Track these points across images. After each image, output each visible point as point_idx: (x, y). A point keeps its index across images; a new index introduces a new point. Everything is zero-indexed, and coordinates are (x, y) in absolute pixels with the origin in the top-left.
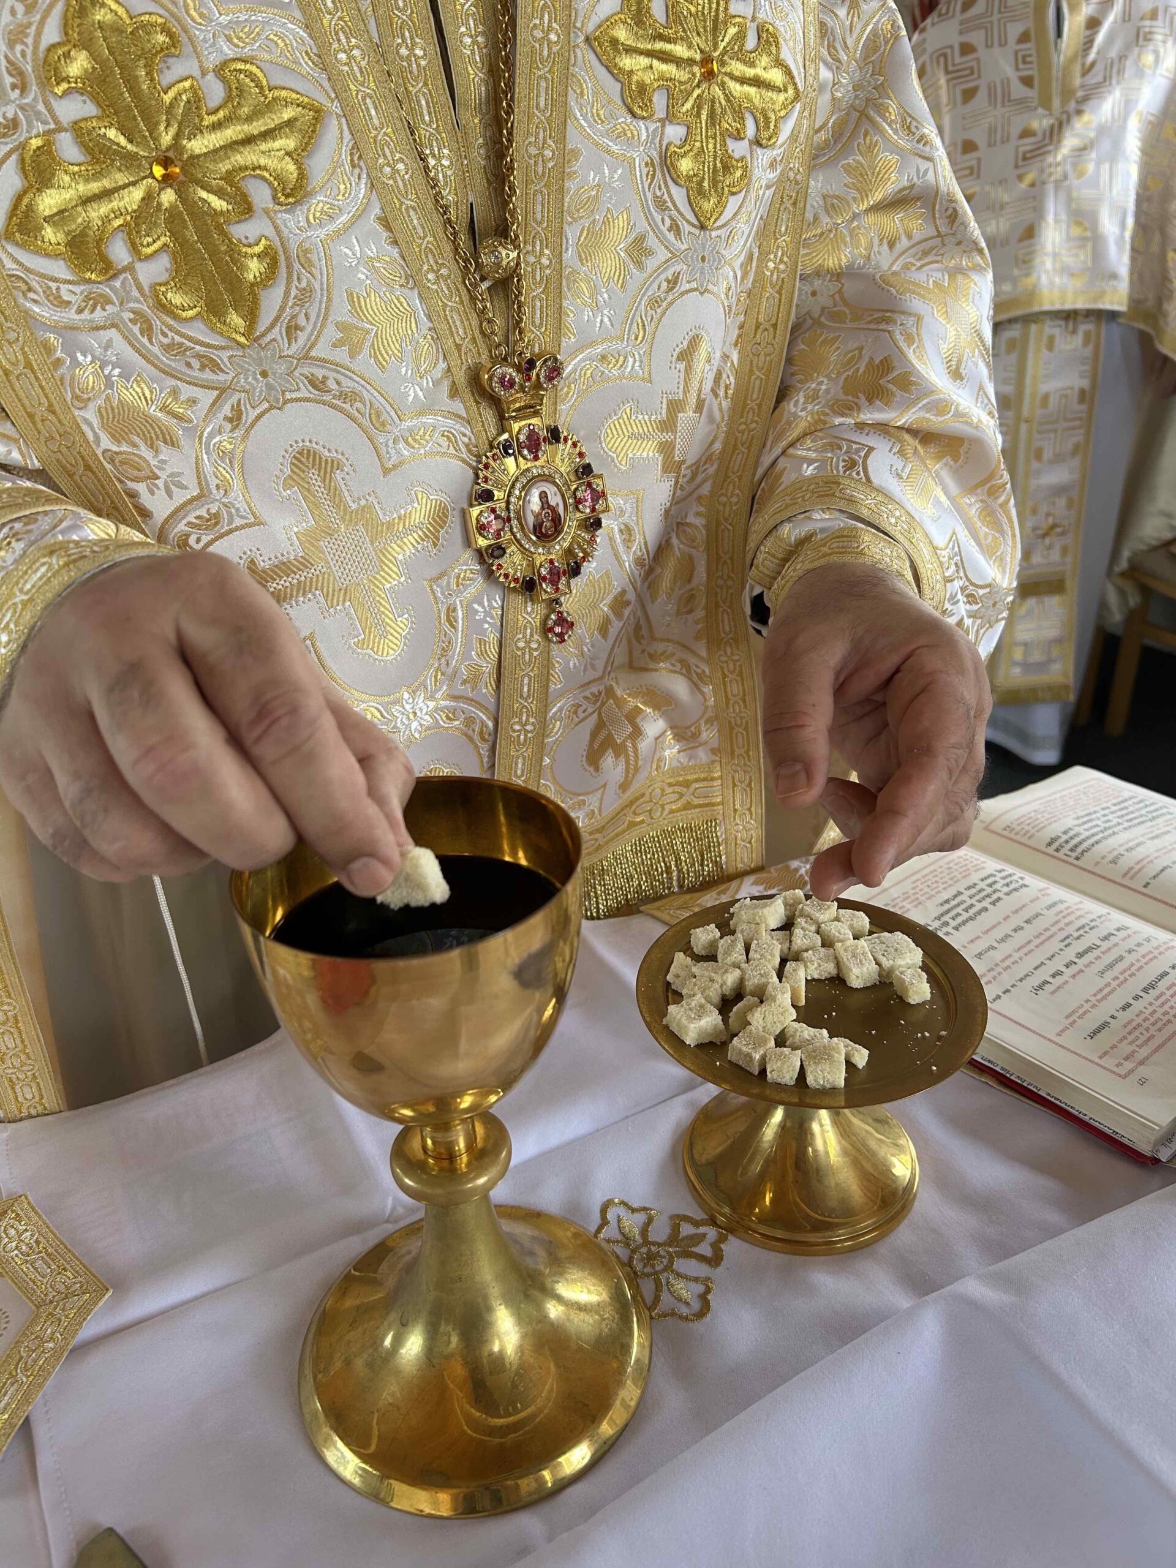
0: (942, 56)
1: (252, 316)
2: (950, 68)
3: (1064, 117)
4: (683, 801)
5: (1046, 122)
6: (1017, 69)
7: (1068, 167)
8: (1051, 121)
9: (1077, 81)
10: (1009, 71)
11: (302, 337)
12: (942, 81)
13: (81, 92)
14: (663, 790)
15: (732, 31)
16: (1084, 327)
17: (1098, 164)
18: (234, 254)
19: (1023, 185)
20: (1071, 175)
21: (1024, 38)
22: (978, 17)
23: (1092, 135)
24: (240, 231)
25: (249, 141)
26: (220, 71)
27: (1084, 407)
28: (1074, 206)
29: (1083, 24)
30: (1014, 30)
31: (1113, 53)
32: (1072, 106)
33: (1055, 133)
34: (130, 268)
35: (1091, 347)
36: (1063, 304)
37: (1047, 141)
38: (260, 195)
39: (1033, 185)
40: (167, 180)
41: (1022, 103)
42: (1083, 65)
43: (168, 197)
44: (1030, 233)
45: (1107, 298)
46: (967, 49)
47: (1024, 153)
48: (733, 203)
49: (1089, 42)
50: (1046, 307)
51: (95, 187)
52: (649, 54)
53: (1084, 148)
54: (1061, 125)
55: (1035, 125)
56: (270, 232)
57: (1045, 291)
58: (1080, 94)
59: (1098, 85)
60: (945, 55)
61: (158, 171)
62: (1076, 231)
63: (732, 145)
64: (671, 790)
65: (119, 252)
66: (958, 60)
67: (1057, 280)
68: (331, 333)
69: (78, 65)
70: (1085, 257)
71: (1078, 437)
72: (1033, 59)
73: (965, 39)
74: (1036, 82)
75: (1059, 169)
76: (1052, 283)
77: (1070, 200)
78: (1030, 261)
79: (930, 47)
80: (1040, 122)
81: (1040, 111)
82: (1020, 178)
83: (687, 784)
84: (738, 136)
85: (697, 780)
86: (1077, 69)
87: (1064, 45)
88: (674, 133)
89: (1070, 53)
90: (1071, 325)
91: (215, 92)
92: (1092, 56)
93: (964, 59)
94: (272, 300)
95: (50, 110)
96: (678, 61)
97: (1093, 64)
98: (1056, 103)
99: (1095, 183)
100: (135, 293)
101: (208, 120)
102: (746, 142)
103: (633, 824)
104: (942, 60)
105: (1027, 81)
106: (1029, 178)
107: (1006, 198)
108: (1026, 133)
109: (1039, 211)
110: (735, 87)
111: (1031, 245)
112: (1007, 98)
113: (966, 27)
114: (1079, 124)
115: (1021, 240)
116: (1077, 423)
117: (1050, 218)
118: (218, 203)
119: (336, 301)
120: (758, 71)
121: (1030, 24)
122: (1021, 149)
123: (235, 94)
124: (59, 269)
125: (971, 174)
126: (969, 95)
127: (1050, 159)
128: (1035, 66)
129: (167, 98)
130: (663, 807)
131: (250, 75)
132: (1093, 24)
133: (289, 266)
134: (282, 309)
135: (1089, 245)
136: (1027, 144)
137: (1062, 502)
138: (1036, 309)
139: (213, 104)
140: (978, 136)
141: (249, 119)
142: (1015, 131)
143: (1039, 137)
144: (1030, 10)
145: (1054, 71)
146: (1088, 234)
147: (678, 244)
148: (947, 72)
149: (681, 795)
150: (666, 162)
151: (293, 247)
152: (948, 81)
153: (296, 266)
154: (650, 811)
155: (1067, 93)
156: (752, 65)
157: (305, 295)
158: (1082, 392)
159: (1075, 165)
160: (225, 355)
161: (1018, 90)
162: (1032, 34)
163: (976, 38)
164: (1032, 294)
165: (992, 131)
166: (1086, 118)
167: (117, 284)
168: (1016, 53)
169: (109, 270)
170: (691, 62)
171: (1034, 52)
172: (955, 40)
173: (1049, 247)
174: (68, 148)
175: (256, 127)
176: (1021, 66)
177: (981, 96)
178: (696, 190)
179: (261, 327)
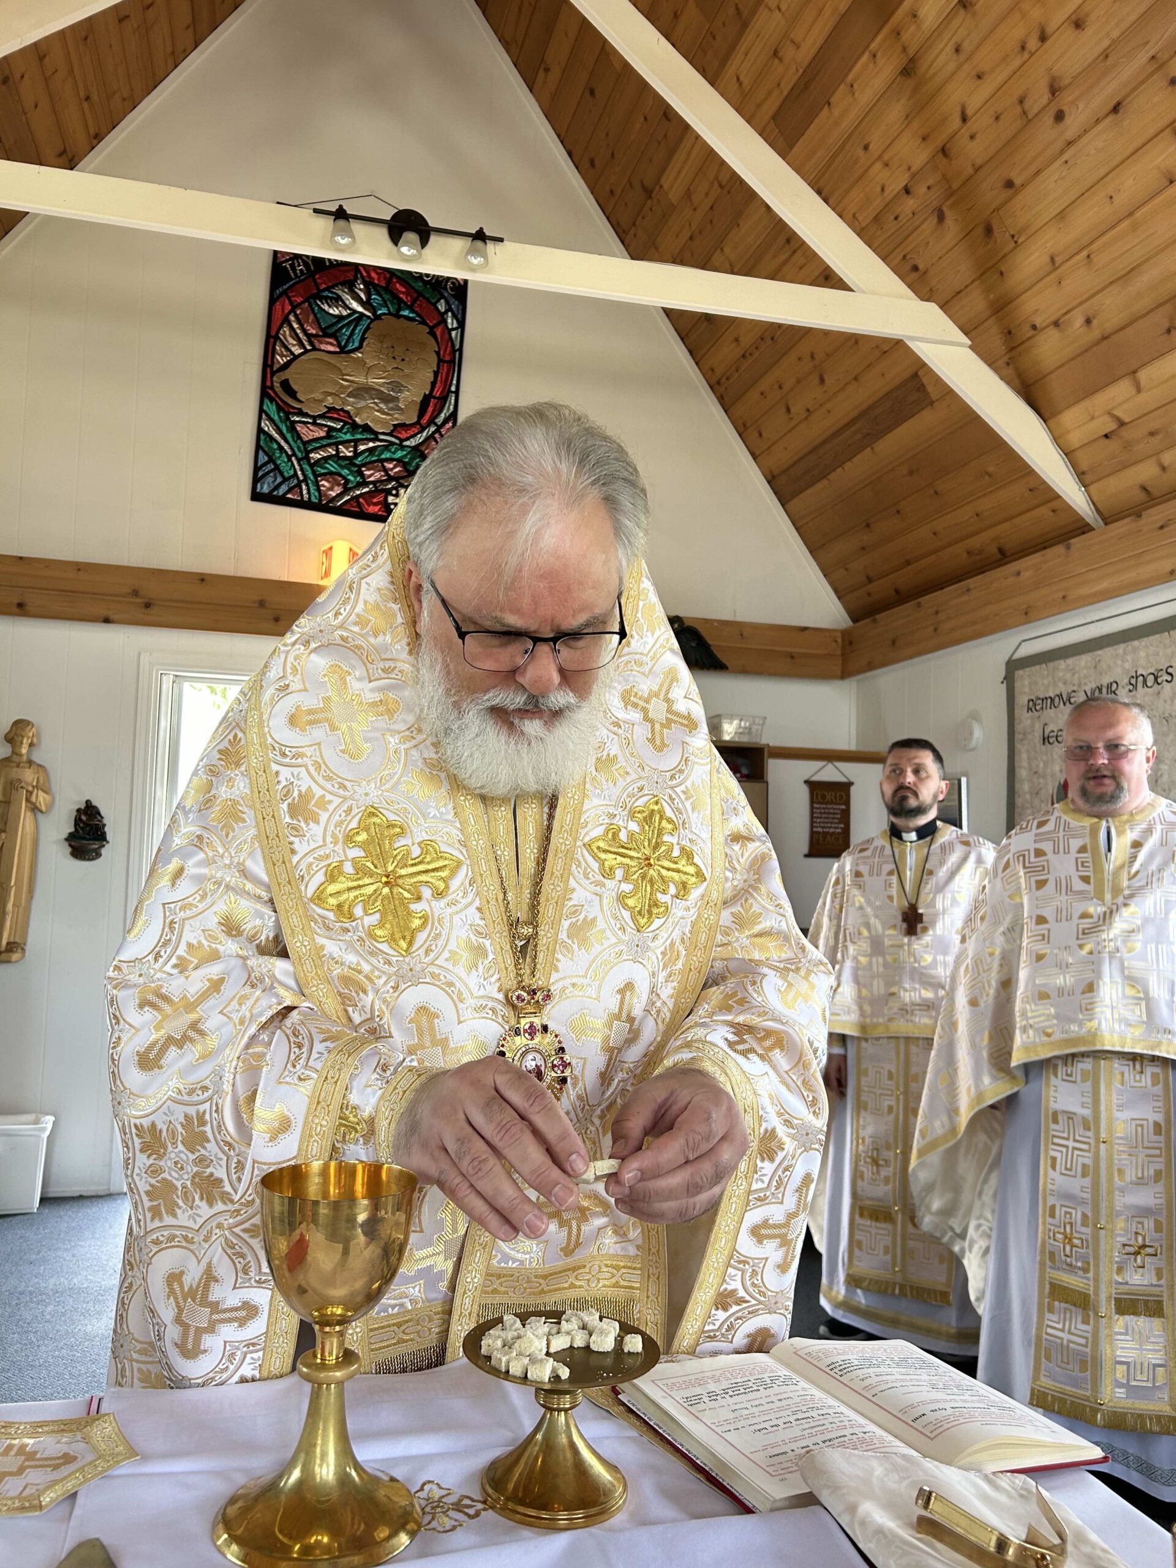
0: (1022, 856)
1: (410, 944)
2: (1027, 865)
3: (1114, 907)
4: (613, 1281)
5: (1100, 909)
6: (1077, 870)
7: (1119, 943)
8: (1104, 909)
9: (1125, 883)
10: (1072, 870)
11: (432, 955)
12: (1022, 873)
13: (360, 847)
14: (600, 1267)
15: (663, 848)
16: (1150, 1070)
17: (1145, 944)
18: (409, 914)
19: (1084, 952)
20: (1123, 949)
21: (1083, 849)
22: (1049, 832)
23: (1139, 922)
24: (413, 907)
25: (426, 872)
26: (419, 844)
27: (1162, 1138)
28: (1126, 973)
29: (1129, 844)
30: (1075, 844)
31: (1153, 867)
32: (1120, 900)
33: (1107, 917)
34: (362, 919)
35: (1160, 1086)
36: (1123, 1047)
37: (1101, 922)
38: (426, 893)
39: (1091, 953)
40: (387, 883)
41: (1082, 895)
42: (1129, 873)
43: (386, 890)
44: (1090, 988)
45: (1164, 1048)
46: (1039, 853)
47: (1084, 930)
48: (657, 923)
49: (1133, 858)
50: (1108, 1048)
51: (355, 884)
52: (615, 853)
53: (1133, 931)
54: (1111, 912)
55: (1091, 910)
56: (428, 909)
57: (1107, 1035)
58: (1127, 892)
59: (1141, 888)
60: (1024, 856)
61: (384, 879)
62: (1130, 992)
63: (659, 896)
64: (606, 1269)
65: (358, 911)
66: (1032, 859)
67: (1116, 1027)
68: (446, 954)
69: (363, 837)
70: (1140, 1012)
71: (1159, 1164)
72: (1090, 864)
73: (1038, 846)
74: (1092, 880)
75: (1112, 944)
76: (1112, 1031)
77: (1123, 968)
78: (1092, 1009)
79: (1013, 849)
80: (1095, 909)
81: (1095, 900)
82: (1081, 946)
83: (617, 1268)
84: (664, 892)
85: (624, 1267)
86: (1125, 876)
87: (1113, 858)
88: (627, 887)
89: (1119, 862)
90: (1138, 1066)
91: (416, 852)
92: (1136, 866)
93: (1037, 860)
94: (421, 937)
95: (344, 851)
96: (631, 858)
97: (1137, 873)
98: (1108, 896)
99: (1143, 957)
100: (361, 929)
101: (411, 862)
102: (669, 896)
103: (572, 1286)
104: (1021, 858)
105: (1086, 880)
106: (1087, 948)
107: (1070, 960)
108: (1084, 916)
109: (1098, 974)
110: (664, 872)
111: (1092, 998)
112: (1069, 889)
113: (1039, 838)
114: (1125, 912)
115: (1083, 993)
116: (1158, 1152)
117: (1106, 979)
118: (406, 895)
119: (451, 940)
120: (679, 866)
121: (1087, 840)
122: (1081, 927)
123: (425, 851)
124: (331, 915)
125: (1043, 939)
126: (1041, 884)
127: (1104, 936)
128: (1091, 869)
129: (395, 853)
130: (599, 1280)
131: (433, 847)
132: (1137, 845)
133: (433, 923)
134: (425, 941)
135: (1143, 1004)
136: (1086, 923)
137: (1149, 1224)
138: (1098, 1048)
139: (414, 856)
140: (1048, 913)
141: (429, 863)
142: (1076, 915)
143: (1095, 919)
144: (1087, 831)
145: (1106, 874)
146: (1142, 995)
147: (623, 937)
148: (1024, 867)
149: (613, 1276)
150: (621, 899)
151: (436, 915)
152: (1025, 873)
153: (436, 924)
154: (589, 1280)
155: (1116, 890)
156: (676, 863)
157: (438, 936)
158: (1157, 1125)
159: (1124, 942)
160: (394, 959)
161: (1079, 885)
162: (1089, 847)
163: (1047, 847)
164: (1094, 1035)
165: (1058, 911)
166: (1132, 908)
167: (354, 924)
168: (1077, 859)
169: (351, 917)
170: (638, 858)
171: (1090, 860)
172: (1032, 846)
173: (1108, 1002)
174: (348, 868)
175: (430, 867)
176: (1080, 868)
177: (1050, 887)
178: (637, 914)
179: (414, 949)
